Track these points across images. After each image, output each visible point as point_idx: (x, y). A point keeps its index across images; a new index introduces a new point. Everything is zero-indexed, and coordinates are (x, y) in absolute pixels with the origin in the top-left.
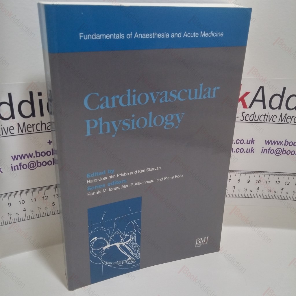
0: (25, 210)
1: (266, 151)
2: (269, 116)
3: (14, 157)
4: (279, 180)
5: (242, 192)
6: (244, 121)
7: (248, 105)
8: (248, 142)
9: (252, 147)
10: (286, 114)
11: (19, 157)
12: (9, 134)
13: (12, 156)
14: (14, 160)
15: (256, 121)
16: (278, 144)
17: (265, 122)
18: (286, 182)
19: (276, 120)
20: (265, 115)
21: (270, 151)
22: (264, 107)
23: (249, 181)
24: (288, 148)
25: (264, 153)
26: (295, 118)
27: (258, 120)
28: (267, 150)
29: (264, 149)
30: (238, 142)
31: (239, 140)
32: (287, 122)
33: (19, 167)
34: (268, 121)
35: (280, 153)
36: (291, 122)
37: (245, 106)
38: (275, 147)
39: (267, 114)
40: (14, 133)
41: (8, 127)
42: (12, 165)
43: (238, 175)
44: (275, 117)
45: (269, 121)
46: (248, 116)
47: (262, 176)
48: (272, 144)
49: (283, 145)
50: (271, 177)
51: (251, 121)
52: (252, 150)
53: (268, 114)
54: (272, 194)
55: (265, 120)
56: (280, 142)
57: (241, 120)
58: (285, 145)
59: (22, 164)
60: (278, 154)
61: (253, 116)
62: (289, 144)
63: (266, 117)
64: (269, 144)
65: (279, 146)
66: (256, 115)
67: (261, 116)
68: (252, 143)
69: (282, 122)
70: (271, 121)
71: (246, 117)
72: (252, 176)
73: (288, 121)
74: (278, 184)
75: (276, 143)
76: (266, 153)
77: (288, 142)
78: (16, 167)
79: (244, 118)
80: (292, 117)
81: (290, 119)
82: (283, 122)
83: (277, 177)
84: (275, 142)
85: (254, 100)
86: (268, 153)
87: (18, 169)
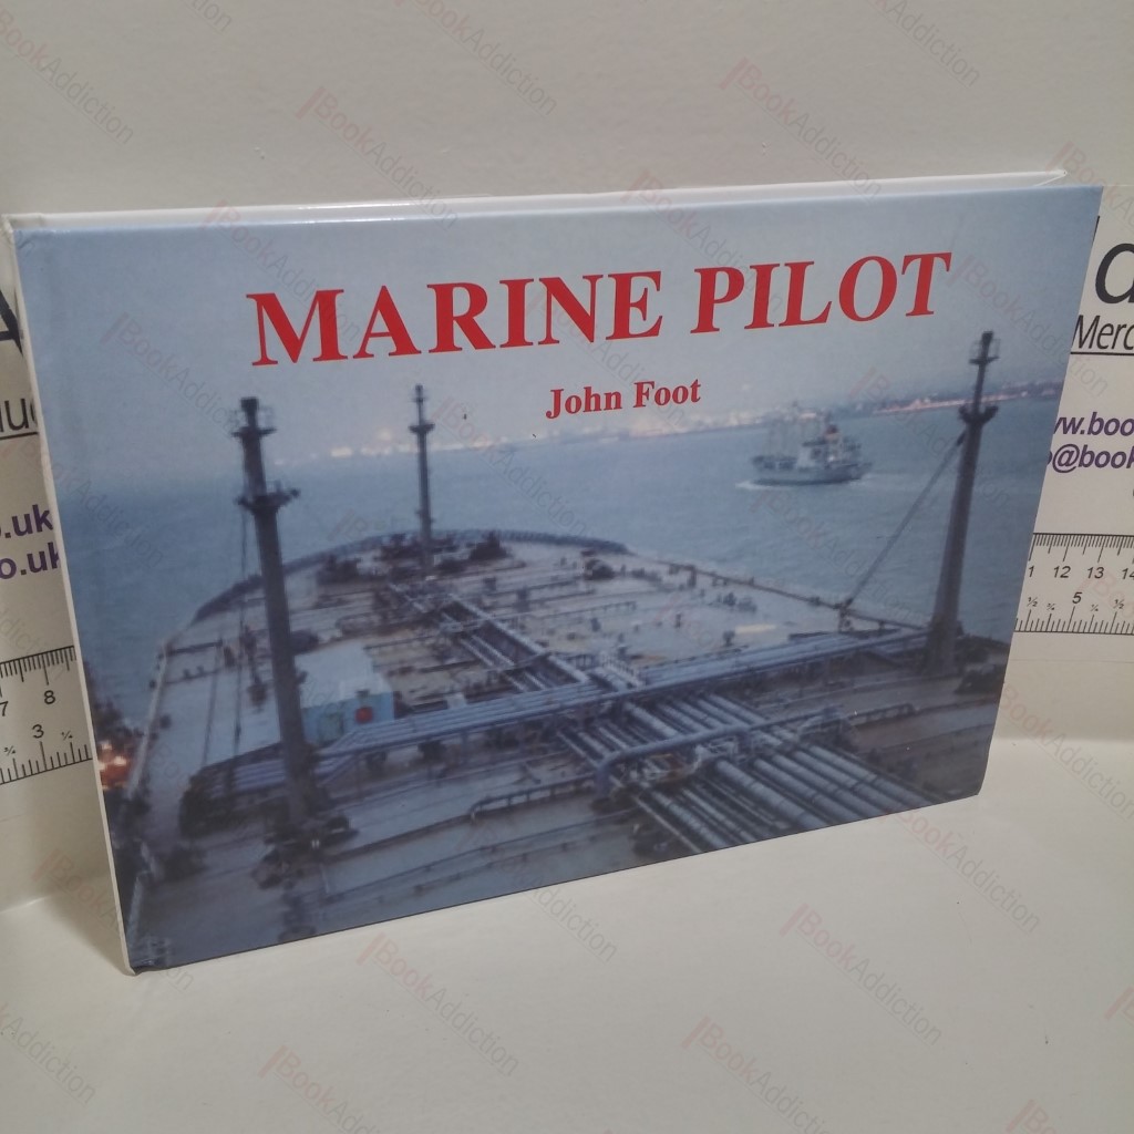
4: (1066, 563)
10: (1097, 318)
16: (1065, 432)
18: (1091, 569)
24: (1099, 443)
26: (1128, 332)
32: (1099, 346)
36: (1113, 347)
38: (1054, 441)
49: (1082, 432)
50: (1040, 550)
54: (1040, 613)
56: (1074, 419)
58: (1090, 431)
65: (1070, 438)
69: (1080, 347)
73: (1103, 344)
74: (1062, 576)
77: (1101, 420)
80: (1120, 328)
81: (1111, 334)
82: (1085, 348)
83: (1058, 550)
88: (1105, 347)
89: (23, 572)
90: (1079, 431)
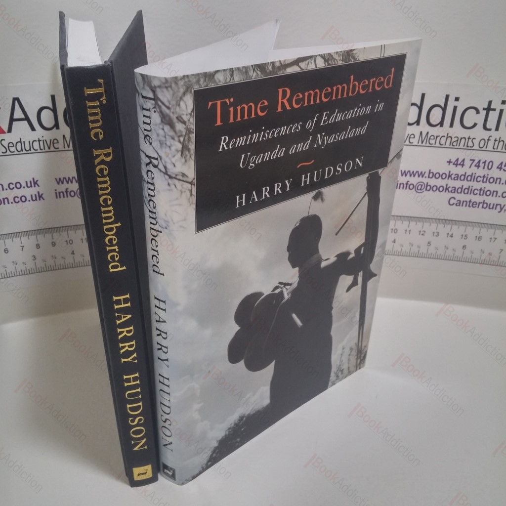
0: (73, 253)
1: (402, 186)
3: (58, 180)
4: (423, 230)
10: (428, 133)
11: (65, 180)
12: (52, 149)
13: (56, 179)
14: (58, 183)
16: (419, 176)
19: (415, 141)
24: (433, 182)
25: (399, 188)
26: (441, 139)
28: (403, 184)
32: (430, 144)
33: (65, 194)
36: (435, 144)
38: (415, 180)
40: (58, 148)
41: (51, 140)
42: (56, 190)
44: (412, 136)
48: (411, 176)
49: (426, 177)
50: (413, 224)
54: (415, 249)
56: (422, 173)
58: (429, 177)
59: (69, 190)
62: (434, 175)
64: (406, 175)
65: (421, 179)
69: (422, 143)
73: (431, 142)
74: (422, 235)
77: (433, 173)
78: (61, 194)
80: (437, 137)
81: (434, 139)
82: (424, 144)
83: (420, 225)
84: (415, 173)
87: (64, 197)
88: (432, 144)
89: (29, 201)
90: (424, 177)
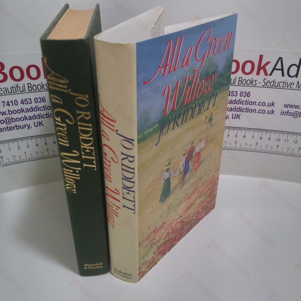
2: (287, 83)
5: (264, 148)
6: (266, 86)
7: (269, 73)
8: (269, 105)
9: (273, 110)
15: (276, 87)
17: (284, 88)
20: (284, 82)
21: (288, 113)
22: (283, 75)
23: (269, 139)
27: (277, 86)
29: (283, 111)
30: (260, 104)
31: (261, 103)
34: (286, 87)
35: (297, 115)
37: (266, 74)
39: (285, 81)
43: (260, 133)
45: (288, 87)
46: (268, 82)
47: (281, 135)
51: (271, 87)
52: (273, 112)
53: (287, 82)
55: (284, 86)
57: (263, 86)
60: (295, 117)
61: (273, 82)
63: (285, 83)
66: (276, 82)
67: (280, 83)
68: (273, 106)
70: (289, 88)
71: (267, 83)
72: (273, 134)
75: (288, 106)
76: (285, 115)
79: (266, 84)
85: (274, 69)
86: (287, 115)
